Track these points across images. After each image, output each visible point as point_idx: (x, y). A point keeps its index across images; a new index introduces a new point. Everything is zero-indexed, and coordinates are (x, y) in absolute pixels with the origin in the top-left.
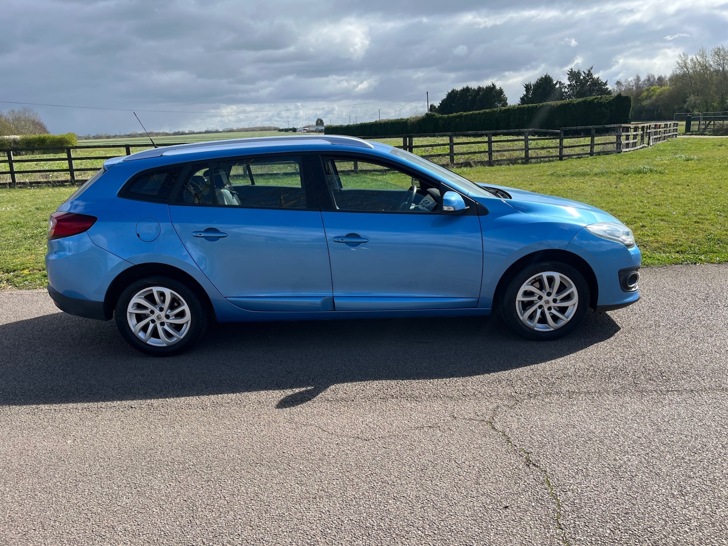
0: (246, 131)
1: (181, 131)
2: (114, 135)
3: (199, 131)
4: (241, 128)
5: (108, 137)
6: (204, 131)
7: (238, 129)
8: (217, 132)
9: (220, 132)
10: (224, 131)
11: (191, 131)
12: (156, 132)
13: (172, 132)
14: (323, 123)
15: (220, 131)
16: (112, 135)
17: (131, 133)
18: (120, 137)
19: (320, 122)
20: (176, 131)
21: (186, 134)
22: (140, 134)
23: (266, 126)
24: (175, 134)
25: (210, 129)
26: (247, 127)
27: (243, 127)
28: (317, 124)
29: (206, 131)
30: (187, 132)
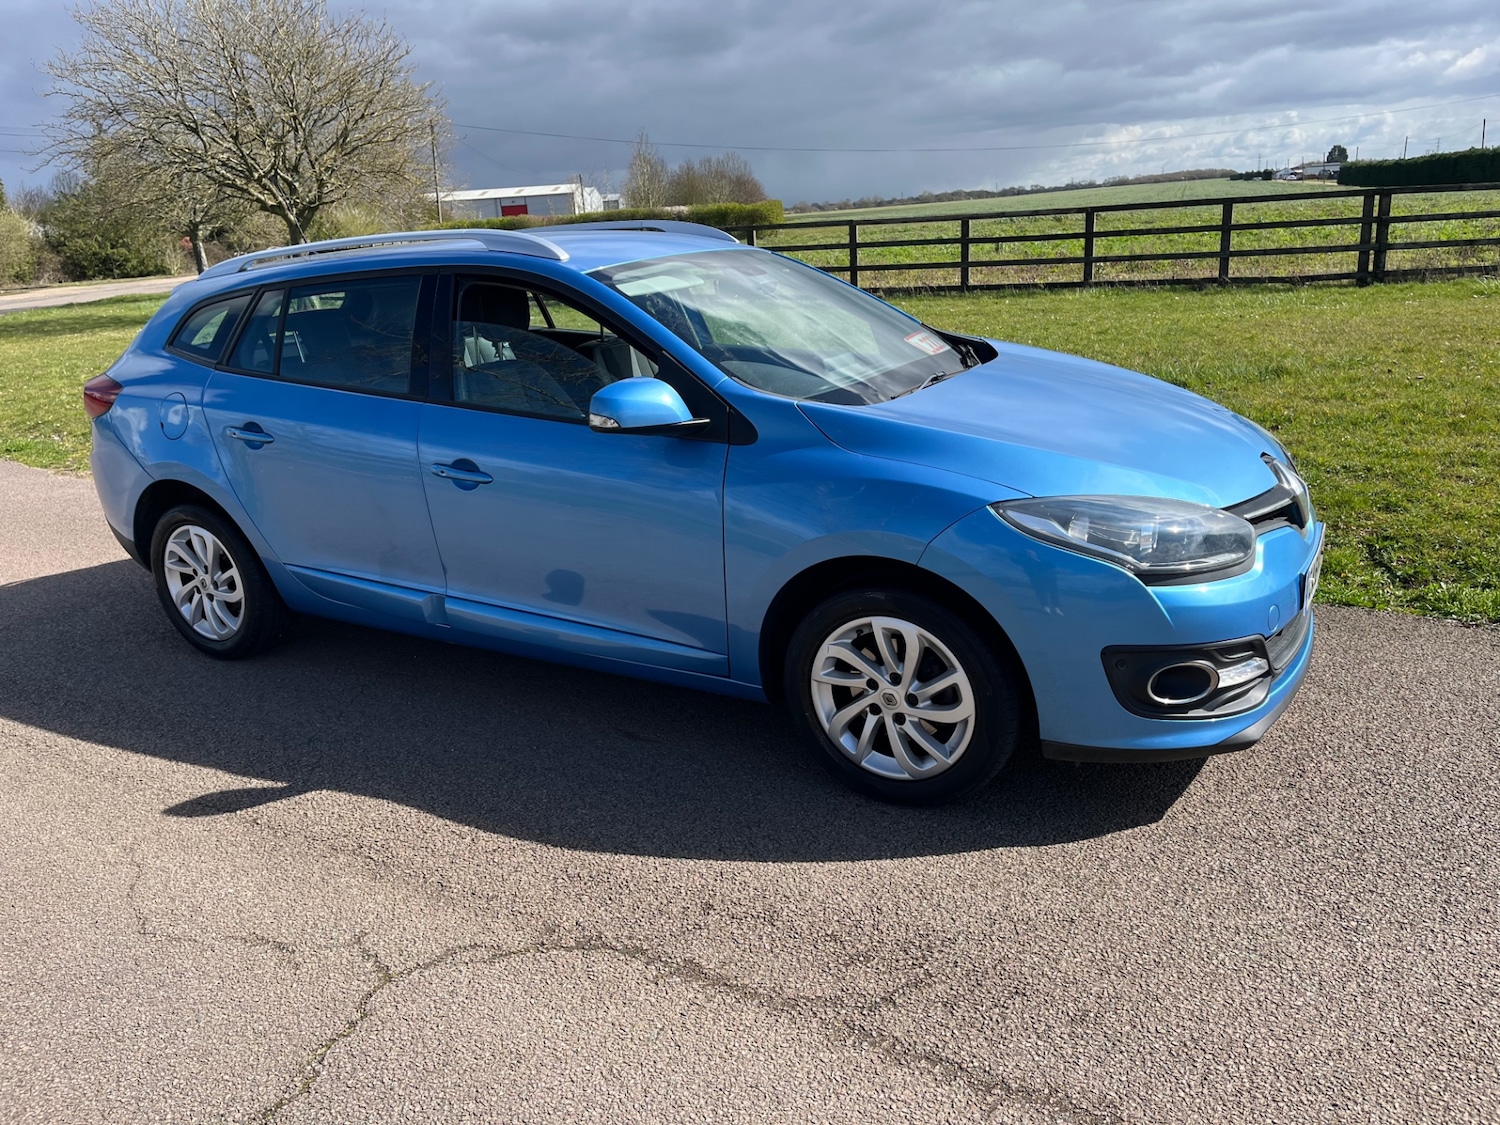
0: (1155, 182)
1: (1016, 187)
2: (890, 199)
3: (1053, 186)
4: (1146, 174)
5: (880, 204)
6: (1064, 186)
7: (1137, 179)
8: (1092, 186)
9: (1100, 186)
10: (1105, 185)
11: (1036, 186)
12: (968, 190)
13: (1000, 189)
14: (1347, 157)
15: (1098, 183)
16: (887, 200)
17: (921, 194)
18: (902, 202)
19: (1338, 154)
20: (1007, 188)
21: (1028, 193)
22: (937, 196)
23: (1203, 169)
24: (1004, 193)
25: (1076, 181)
26: (1160, 173)
27: (1150, 174)
28: (1331, 158)
29: (1067, 185)
30: (1028, 189)
